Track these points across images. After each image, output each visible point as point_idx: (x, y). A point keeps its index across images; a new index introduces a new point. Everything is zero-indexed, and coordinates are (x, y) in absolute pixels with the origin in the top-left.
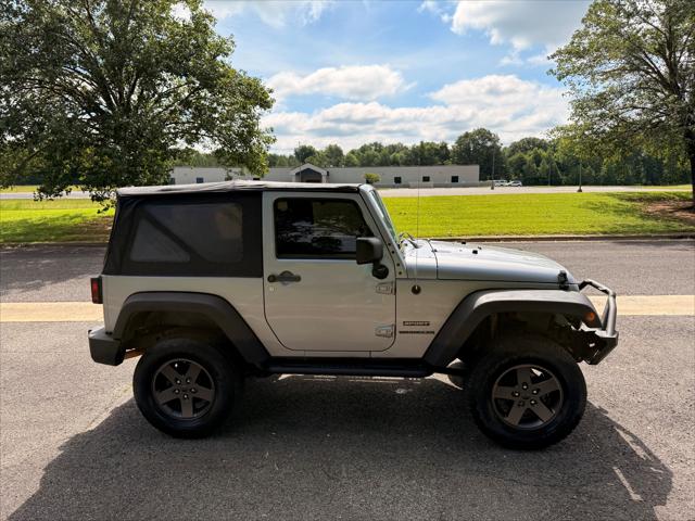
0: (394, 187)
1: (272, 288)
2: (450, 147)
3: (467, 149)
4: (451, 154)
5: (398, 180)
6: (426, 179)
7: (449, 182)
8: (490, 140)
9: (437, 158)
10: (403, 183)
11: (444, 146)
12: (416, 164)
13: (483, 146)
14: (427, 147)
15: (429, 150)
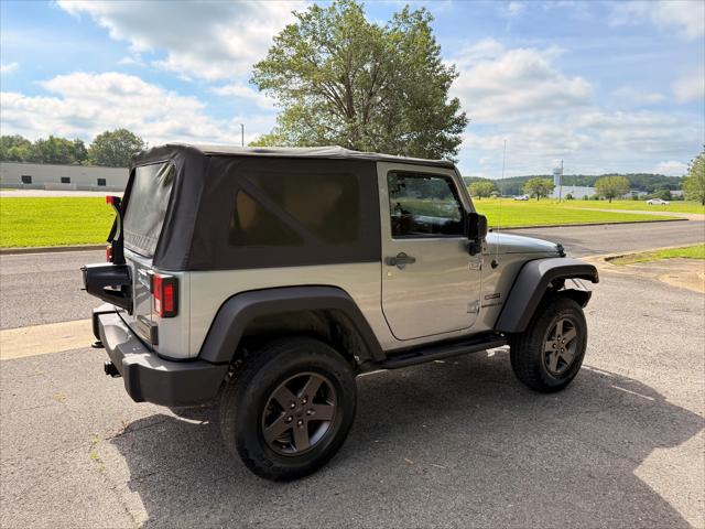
0: (22, 188)
1: (391, 271)
2: (87, 146)
3: (109, 152)
4: (89, 154)
5: (27, 179)
6: (66, 180)
7: (95, 184)
8: (134, 143)
9: (72, 157)
10: (34, 183)
11: (80, 145)
12: (46, 162)
13: (127, 148)
14: (59, 143)
15: (60, 147)
